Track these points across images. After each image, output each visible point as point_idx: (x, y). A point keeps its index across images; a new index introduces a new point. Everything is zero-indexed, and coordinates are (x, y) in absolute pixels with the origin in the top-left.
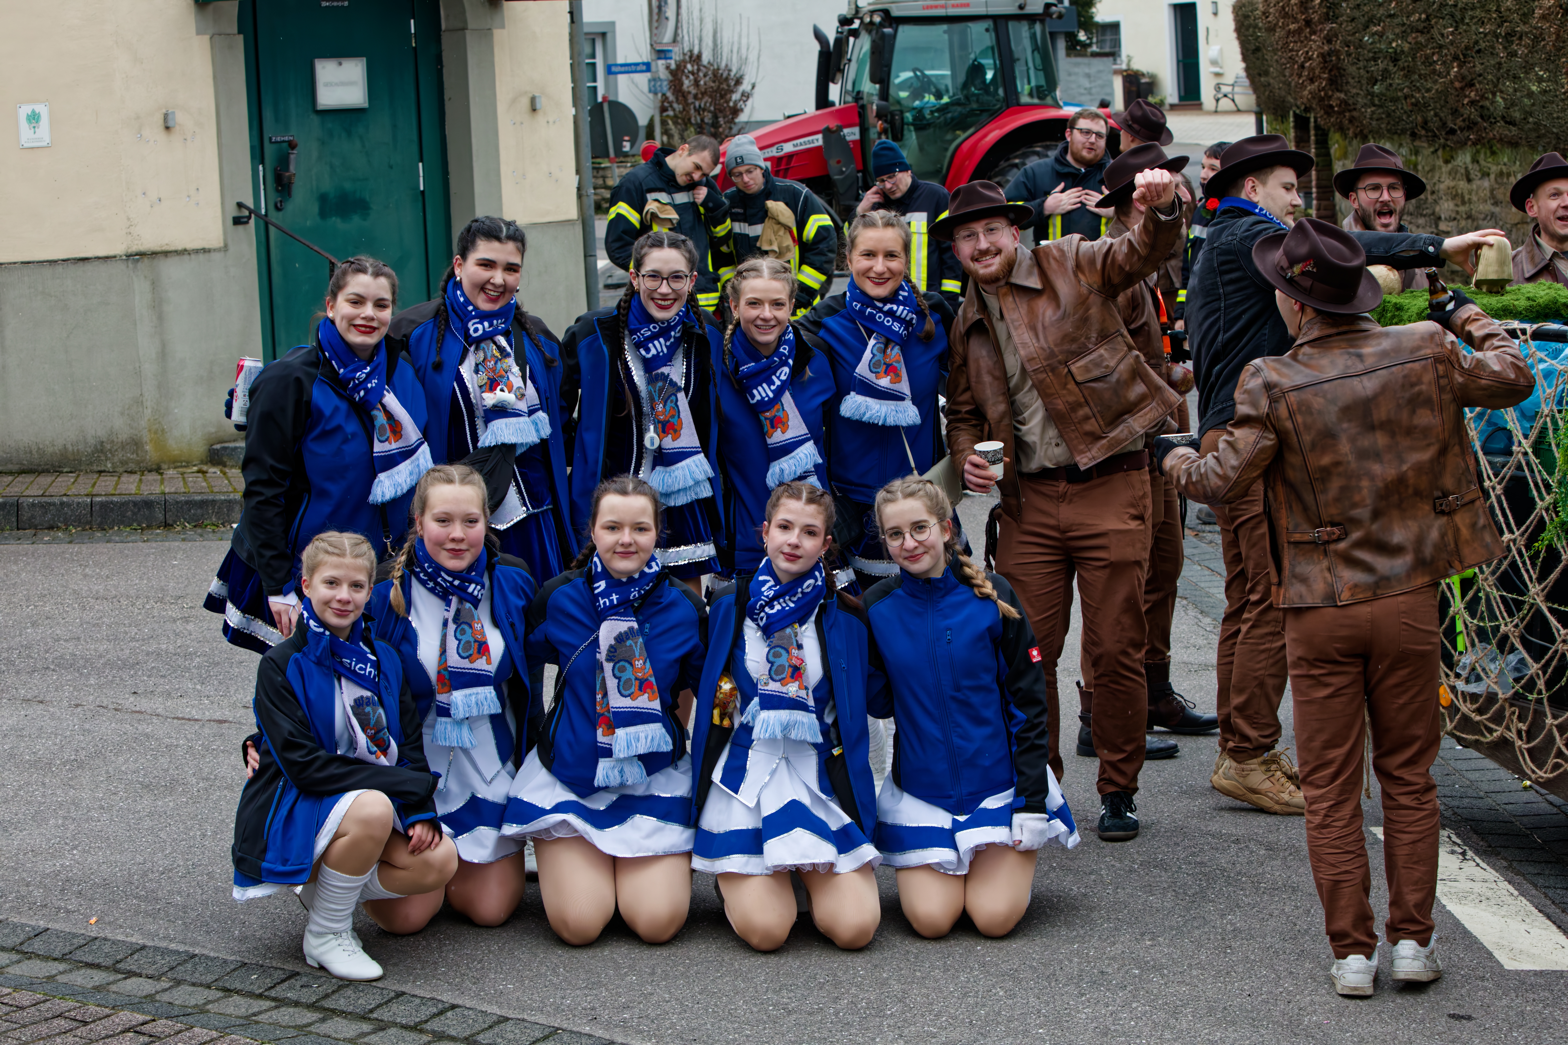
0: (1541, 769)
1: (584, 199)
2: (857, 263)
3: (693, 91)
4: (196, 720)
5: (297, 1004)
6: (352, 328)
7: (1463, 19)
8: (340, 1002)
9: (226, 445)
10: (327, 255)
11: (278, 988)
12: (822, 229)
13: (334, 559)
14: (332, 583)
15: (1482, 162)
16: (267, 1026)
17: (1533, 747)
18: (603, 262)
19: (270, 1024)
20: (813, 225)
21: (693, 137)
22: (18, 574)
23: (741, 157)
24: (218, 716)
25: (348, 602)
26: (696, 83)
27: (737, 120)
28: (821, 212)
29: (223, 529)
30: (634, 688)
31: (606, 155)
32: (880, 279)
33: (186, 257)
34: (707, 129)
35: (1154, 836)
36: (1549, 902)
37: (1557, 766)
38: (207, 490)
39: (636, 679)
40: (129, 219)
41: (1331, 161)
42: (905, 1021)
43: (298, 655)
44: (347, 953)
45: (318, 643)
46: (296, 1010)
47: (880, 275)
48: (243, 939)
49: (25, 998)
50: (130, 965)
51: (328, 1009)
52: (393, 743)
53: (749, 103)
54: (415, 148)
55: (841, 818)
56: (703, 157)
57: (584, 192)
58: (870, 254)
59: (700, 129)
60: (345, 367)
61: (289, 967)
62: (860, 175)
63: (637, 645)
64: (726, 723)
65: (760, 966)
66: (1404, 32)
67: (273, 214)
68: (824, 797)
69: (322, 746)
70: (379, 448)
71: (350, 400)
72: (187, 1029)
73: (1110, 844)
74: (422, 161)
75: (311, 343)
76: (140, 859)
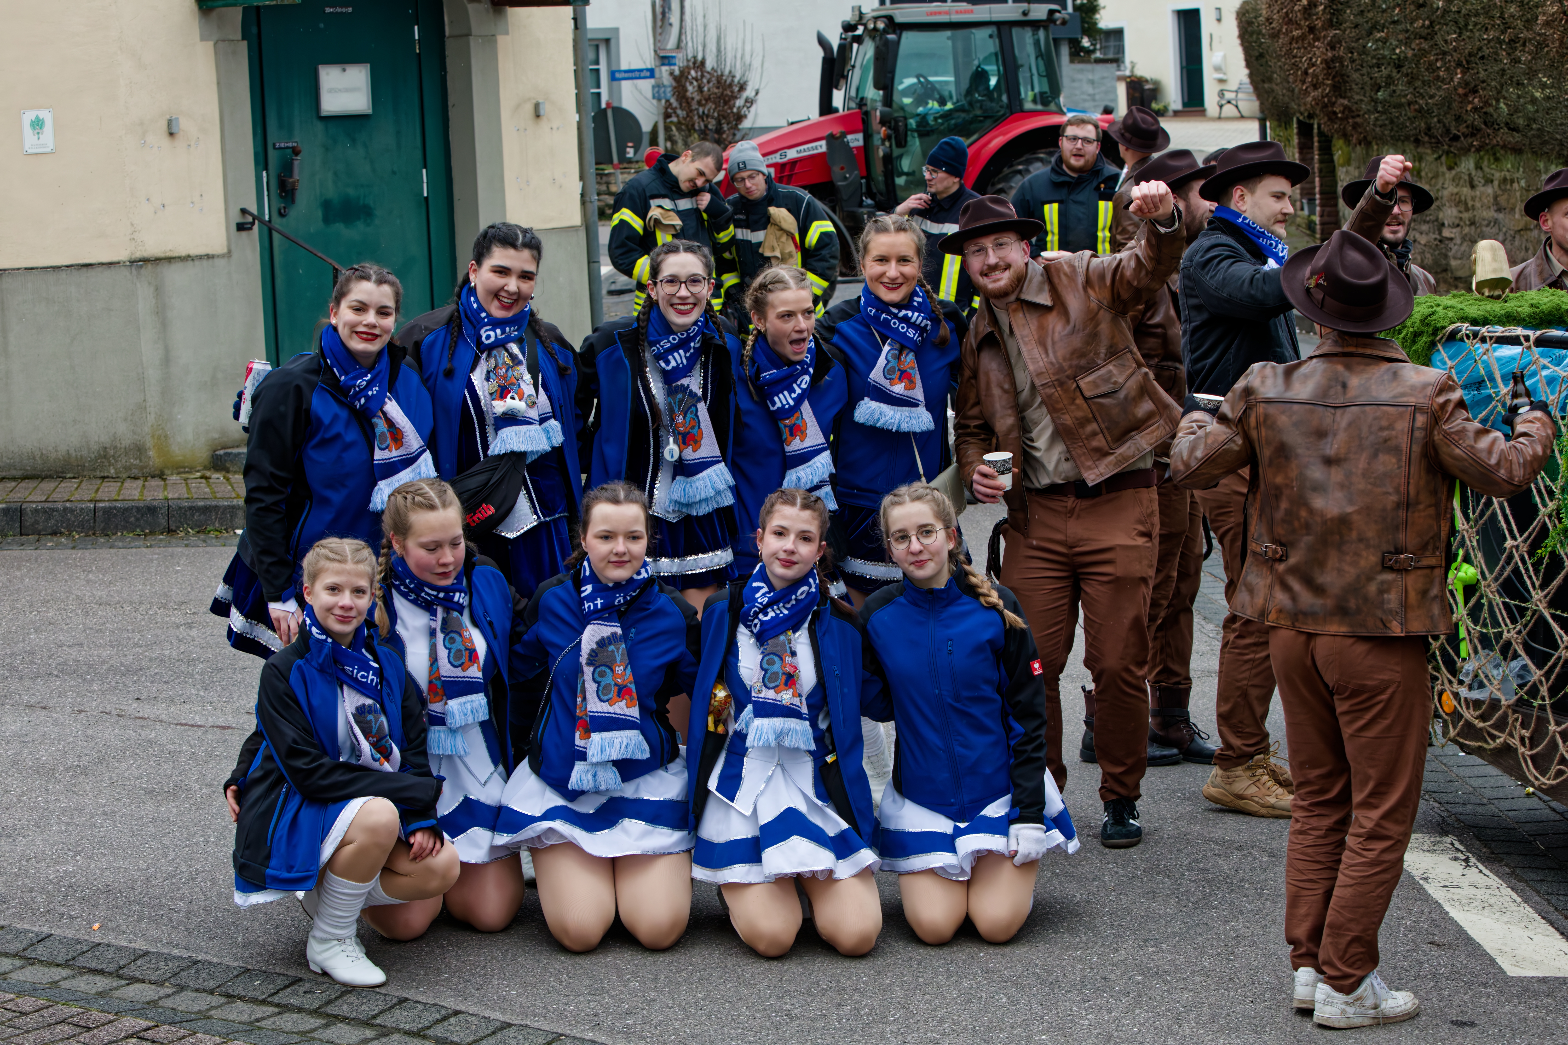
0: (1544, 776)
1: (588, 205)
2: (870, 268)
3: (697, 97)
4: (200, 726)
5: (300, 1010)
6: (354, 335)
7: (1466, 25)
8: (343, 1008)
9: (229, 451)
10: (330, 261)
11: (281, 994)
12: (824, 235)
13: (336, 566)
14: (334, 589)
15: (1486, 170)
16: (270, 1032)
17: (1537, 754)
18: (606, 269)
19: (273, 1030)
20: (815, 231)
21: (697, 143)
22: (22, 580)
23: (744, 163)
24: (221, 722)
25: (351, 609)
26: (700, 89)
27: (740, 127)
28: (823, 219)
29: (226, 535)
30: (613, 694)
31: (611, 162)
32: (894, 285)
33: (190, 263)
34: (711, 135)
35: (1156, 843)
36: (1552, 909)
37: (1560, 773)
38: (210, 496)
39: (616, 685)
40: (132, 225)
41: (1334, 167)
42: (908, 1027)
43: (300, 662)
44: (351, 959)
45: (320, 651)
46: (299, 1016)
47: (893, 280)
48: (246, 945)
49: (27, 1003)
50: (134, 970)
51: (329, 1015)
52: (395, 749)
53: (753, 109)
54: (418, 154)
55: (838, 824)
56: (707, 163)
57: (587, 199)
58: (883, 259)
59: (704, 135)
60: (346, 374)
61: (292, 973)
62: (863, 181)
63: (619, 651)
64: (721, 729)
65: (763, 973)
66: (1408, 38)
67: (277, 222)
68: (820, 803)
69: (325, 753)
70: (379, 455)
71: (351, 408)
72: (190, 1035)
73: (1113, 851)
74: (425, 167)
75: (314, 351)
76: (142, 865)
